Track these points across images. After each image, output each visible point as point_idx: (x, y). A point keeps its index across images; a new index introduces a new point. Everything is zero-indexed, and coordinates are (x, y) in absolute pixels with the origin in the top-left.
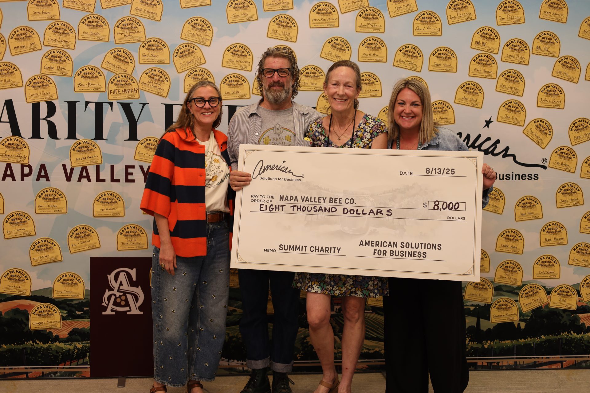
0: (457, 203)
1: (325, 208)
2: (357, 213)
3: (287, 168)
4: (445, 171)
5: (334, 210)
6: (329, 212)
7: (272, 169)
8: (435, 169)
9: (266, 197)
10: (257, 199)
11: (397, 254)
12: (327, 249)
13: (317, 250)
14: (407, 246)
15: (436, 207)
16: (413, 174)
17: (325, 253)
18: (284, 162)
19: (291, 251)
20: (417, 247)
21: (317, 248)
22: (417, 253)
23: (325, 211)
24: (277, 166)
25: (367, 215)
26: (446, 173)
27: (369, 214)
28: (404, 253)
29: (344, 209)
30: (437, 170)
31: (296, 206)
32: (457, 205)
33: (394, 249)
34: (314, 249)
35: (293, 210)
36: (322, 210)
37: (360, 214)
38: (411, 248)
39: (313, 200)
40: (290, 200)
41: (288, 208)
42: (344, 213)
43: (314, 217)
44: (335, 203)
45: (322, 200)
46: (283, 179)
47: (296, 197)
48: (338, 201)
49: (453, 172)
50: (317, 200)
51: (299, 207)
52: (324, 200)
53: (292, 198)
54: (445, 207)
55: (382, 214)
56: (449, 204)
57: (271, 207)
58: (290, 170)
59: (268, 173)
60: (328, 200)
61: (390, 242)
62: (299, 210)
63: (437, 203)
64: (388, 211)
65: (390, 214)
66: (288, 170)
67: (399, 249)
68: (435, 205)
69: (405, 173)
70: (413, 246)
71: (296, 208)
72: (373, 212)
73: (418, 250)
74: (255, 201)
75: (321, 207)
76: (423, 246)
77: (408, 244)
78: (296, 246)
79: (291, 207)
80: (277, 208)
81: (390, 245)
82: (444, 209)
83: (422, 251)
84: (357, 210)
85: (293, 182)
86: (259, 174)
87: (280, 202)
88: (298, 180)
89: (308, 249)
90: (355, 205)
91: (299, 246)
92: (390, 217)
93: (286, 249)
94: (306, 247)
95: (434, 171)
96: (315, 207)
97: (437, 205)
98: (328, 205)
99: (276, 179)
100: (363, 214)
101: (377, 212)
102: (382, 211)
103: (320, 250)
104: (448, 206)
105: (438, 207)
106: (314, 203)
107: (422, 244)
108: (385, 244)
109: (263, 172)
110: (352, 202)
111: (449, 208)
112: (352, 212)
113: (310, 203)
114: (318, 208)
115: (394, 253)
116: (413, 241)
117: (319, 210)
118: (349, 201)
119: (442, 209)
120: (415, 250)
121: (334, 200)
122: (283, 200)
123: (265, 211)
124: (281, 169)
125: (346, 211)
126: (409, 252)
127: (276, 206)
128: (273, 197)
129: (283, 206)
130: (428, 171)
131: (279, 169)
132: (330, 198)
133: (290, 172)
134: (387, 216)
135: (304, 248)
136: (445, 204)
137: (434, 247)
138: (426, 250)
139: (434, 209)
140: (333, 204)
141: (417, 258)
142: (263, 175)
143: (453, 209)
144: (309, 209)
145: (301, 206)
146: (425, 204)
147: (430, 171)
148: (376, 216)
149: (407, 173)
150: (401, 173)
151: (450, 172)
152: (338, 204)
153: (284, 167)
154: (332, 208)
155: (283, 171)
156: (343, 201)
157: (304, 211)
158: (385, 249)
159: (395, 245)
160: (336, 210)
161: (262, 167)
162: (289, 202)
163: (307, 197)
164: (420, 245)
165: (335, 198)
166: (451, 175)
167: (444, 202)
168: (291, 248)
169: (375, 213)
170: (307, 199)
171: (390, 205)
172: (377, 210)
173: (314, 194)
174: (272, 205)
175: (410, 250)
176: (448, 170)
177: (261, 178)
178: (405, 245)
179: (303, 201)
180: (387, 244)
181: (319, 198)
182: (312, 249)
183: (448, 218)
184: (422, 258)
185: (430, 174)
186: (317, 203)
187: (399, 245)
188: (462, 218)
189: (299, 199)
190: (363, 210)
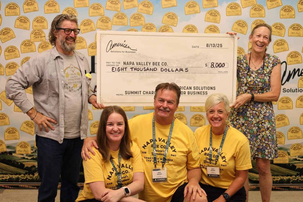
0: (224, 63)
1: (150, 69)
2: (169, 71)
3: (127, 45)
4: (217, 45)
5: (155, 69)
6: (153, 70)
7: (117, 46)
8: (212, 44)
9: (115, 63)
10: (109, 64)
11: (191, 93)
12: (153, 92)
13: (147, 93)
14: (197, 89)
15: (212, 66)
16: (199, 47)
17: (151, 95)
18: (125, 41)
19: (132, 94)
20: (202, 89)
21: (147, 92)
22: (202, 92)
23: (150, 70)
24: (121, 44)
25: (174, 72)
26: (218, 47)
27: (175, 71)
28: (195, 93)
29: (161, 68)
30: (212, 45)
31: (133, 68)
32: (224, 64)
33: (190, 91)
34: (145, 93)
35: (132, 70)
36: (149, 70)
37: (170, 71)
38: (199, 89)
39: (143, 64)
40: (130, 64)
41: (129, 69)
42: (161, 71)
43: (144, 73)
44: (156, 65)
45: (148, 64)
46: (125, 52)
47: (133, 62)
48: (157, 64)
49: (221, 46)
50: (145, 64)
51: (135, 68)
52: (150, 64)
53: (131, 63)
54: (217, 66)
55: (183, 71)
56: (219, 64)
57: (119, 69)
58: (129, 46)
59: (116, 48)
60: (152, 64)
61: (188, 87)
62: (135, 70)
63: (213, 64)
64: (186, 69)
65: (187, 71)
66: (127, 46)
67: (192, 90)
68: (212, 65)
69: (195, 47)
70: (200, 88)
71: (133, 69)
72: (178, 70)
73: (203, 91)
74: (109, 65)
75: (148, 68)
76: (206, 88)
77: (197, 88)
78: (135, 92)
79: (131, 68)
80: (122, 69)
81: (187, 88)
82: (217, 67)
83: (205, 91)
84: (169, 69)
85: (131, 53)
86: (110, 49)
87: (124, 65)
88: (134, 52)
89: (142, 93)
90: (167, 66)
91: (137, 92)
92: (187, 72)
93: (129, 93)
94: (140, 91)
95: (211, 45)
96: (145, 68)
97: (213, 65)
98: (152, 67)
99: (120, 52)
100: (172, 71)
101: (180, 70)
102: (182, 69)
103: (148, 93)
104: (219, 65)
105: (213, 66)
106: (144, 66)
107: (205, 87)
108: (185, 88)
109: (113, 47)
110: (165, 65)
111: (219, 66)
112: (166, 70)
113: (141, 66)
114: (146, 69)
115: (190, 93)
116: (200, 86)
117: (147, 69)
118: (164, 64)
119: (215, 67)
120: (201, 90)
121: (155, 64)
122: (125, 64)
123: (115, 71)
124: (123, 46)
125: (162, 70)
126: (198, 92)
127: (121, 68)
128: (119, 63)
129: (126, 68)
130: (207, 45)
131: (122, 46)
132: (153, 63)
133: (128, 47)
134: (186, 72)
135: (139, 92)
136: (217, 64)
137: (212, 88)
138: (207, 90)
139: (211, 67)
140: (155, 66)
141: (203, 95)
142: (112, 50)
143: (222, 67)
144: (141, 69)
145: (136, 68)
146: (206, 64)
147: (209, 45)
148: (179, 72)
149: (196, 47)
150: (193, 47)
151: (220, 46)
152: (158, 66)
153: (125, 44)
154: (154, 69)
155: (124, 47)
156: (160, 64)
157: (138, 71)
158: (185, 91)
159: (190, 88)
160: (157, 69)
161: (111, 45)
162: (129, 65)
163: (140, 62)
164: (204, 88)
165: (156, 63)
166: (220, 47)
167: (217, 63)
168: (132, 93)
169: (179, 70)
170: (140, 64)
171: (187, 66)
172: (180, 69)
173: (143, 61)
174: (119, 68)
175: (198, 91)
176: (218, 45)
177: (111, 52)
178: (196, 88)
179: (137, 65)
180: (186, 88)
181: (147, 62)
182: (144, 93)
183: (219, 72)
184: (205, 95)
185: (208, 47)
186: (146, 66)
187: (192, 88)
188: (226, 72)
189: (135, 63)
190: (172, 69)
